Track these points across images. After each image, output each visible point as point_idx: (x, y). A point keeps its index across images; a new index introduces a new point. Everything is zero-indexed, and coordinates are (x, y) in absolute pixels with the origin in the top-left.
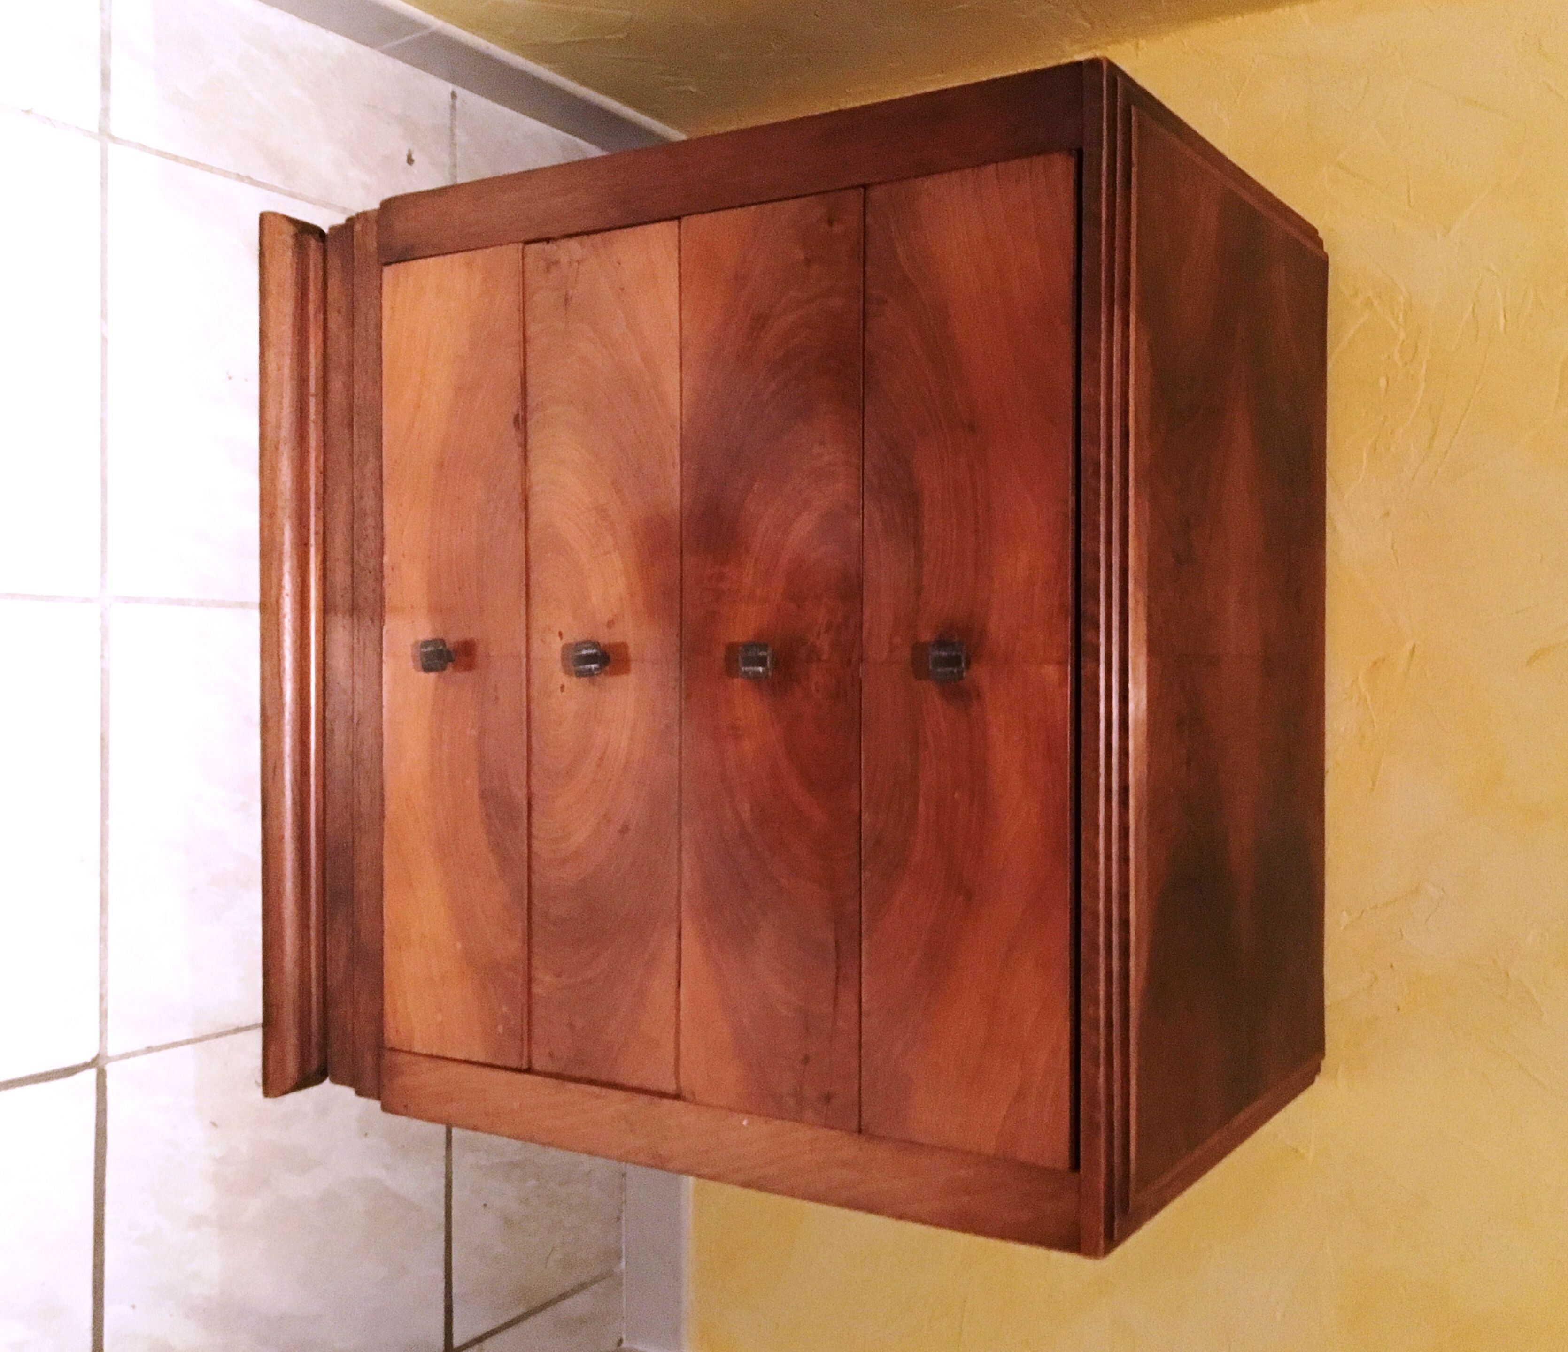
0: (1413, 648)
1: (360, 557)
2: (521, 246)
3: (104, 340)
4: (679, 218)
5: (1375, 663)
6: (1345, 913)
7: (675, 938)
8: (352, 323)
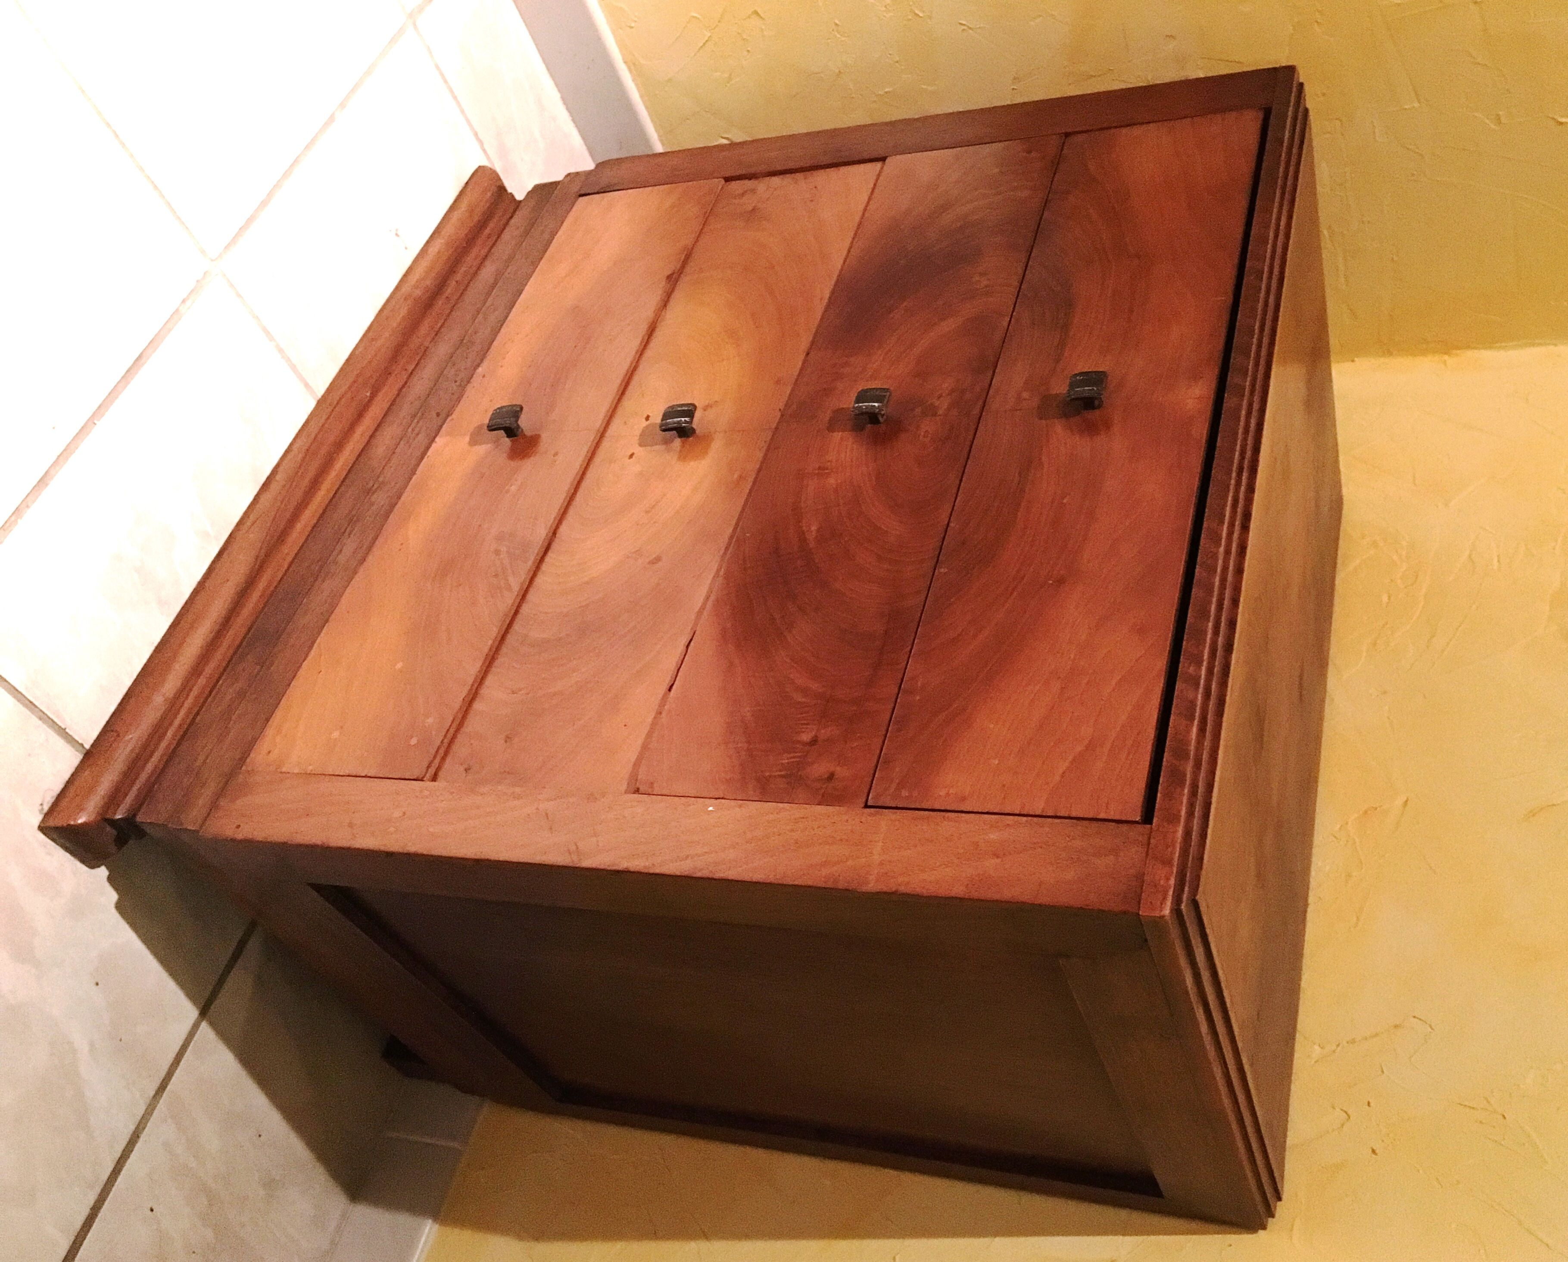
0: (1407, 801)
1: (450, 372)
2: (723, 181)
3: (332, 119)
4: (883, 159)
5: (1366, 812)
6: (1316, 1047)
7: (681, 648)
8: (527, 233)
